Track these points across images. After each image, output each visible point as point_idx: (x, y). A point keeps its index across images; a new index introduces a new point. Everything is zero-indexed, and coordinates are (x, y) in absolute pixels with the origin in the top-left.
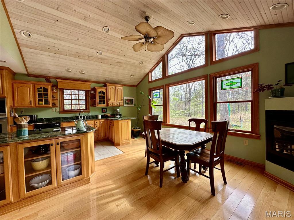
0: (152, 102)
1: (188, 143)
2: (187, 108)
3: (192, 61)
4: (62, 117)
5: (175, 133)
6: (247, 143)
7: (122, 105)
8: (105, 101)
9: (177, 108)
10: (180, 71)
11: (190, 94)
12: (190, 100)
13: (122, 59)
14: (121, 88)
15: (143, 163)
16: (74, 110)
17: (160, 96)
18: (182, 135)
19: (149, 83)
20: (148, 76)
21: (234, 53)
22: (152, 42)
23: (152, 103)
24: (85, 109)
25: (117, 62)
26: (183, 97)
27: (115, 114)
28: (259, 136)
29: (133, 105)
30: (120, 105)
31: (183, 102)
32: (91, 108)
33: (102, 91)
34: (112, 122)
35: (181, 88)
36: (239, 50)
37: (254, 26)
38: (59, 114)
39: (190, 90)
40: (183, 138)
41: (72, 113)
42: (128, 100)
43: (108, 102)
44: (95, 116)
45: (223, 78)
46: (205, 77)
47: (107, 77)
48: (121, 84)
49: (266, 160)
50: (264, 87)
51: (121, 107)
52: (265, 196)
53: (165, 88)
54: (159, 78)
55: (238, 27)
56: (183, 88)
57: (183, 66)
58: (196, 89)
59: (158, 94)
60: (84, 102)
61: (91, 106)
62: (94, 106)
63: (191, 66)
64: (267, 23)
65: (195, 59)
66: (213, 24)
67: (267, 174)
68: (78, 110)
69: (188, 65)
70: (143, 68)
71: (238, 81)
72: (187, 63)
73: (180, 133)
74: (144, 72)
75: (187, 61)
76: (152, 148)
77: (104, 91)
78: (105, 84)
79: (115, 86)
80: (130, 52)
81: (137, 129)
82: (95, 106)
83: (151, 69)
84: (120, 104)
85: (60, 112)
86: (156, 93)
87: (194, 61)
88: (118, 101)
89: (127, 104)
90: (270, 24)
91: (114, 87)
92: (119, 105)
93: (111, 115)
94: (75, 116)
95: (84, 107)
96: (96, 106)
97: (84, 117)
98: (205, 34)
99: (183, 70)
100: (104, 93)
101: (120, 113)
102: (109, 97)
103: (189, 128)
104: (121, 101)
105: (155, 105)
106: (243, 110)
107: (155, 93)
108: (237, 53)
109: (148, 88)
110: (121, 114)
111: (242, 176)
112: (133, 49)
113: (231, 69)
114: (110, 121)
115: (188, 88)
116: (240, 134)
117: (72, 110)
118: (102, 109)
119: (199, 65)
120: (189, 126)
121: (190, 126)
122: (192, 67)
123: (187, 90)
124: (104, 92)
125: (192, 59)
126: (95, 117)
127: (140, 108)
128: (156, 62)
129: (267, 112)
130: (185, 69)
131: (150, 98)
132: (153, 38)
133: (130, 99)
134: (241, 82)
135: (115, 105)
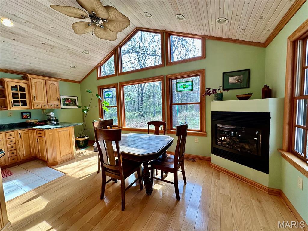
0: (103, 103)
1: (152, 151)
2: (140, 108)
3: (143, 60)
5: (135, 139)
6: (197, 140)
7: (58, 107)
8: (26, 101)
9: (130, 108)
10: (132, 69)
11: (142, 94)
12: (142, 101)
13: (54, 41)
14: (55, 83)
15: (95, 182)
17: (112, 96)
18: (143, 141)
19: (98, 79)
20: (96, 70)
21: (178, 59)
22: (101, 25)
23: (103, 105)
25: (45, 44)
26: (135, 97)
27: (46, 120)
28: (206, 133)
29: (76, 107)
30: (55, 107)
31: (135, 102)
33: (19, 86)
34: (41, 132)
35: (134, 88)
36: (182, 57)
37: (202, 35)
39: (142, 90)
40: (145, 145)
42: (67, 99)
43: (32, 103)
45: (178, 81)
46: (162, 78)
47: (28, 64)
48: (54, 78)
49: (212, 153)
50: (210, 91)
51: (56, 110)
52: (215, 186)
53: (119, 87)
54: (109, 75)
55: (190, 33)
56: (135, 88)
57: (135, 65)
58: (147, 89)
59: (111, 93)
62: (2, 110)
63: (142, 65)
64: (212, 35)
65: (146, 59)
66: (169, 23)
67: (212, 165)
69: (140, 64)
70: (88, 59)
71: (190, 84)
72: (139, 62)
73: (141, 139)
74: (90, 64)
75: (139, 60)
76: (109, 163)
77: (23, 85)
78: (24, 75)
79: (44, 80)
80: (69, 33)
81: (83, 137)
82: (5, 110)
83: (100, 62)
84: (55, 105)
86: (108, 92)
87: (145, 61)
88: (50, 101)
89: (67, 105)
90: (213, 37)
91: (42, 81)
92: (53, 107)
93: (38, 122)
96: (7, 110)
98: (161, 32)
99: (135, 69)
100: (22, 89)
101: (55, 118)
102: (34, 94)
103: (149, 132)
104: (57, 102)
105: (107, 107)
106: (185, 109)
107: (106, 92)
108: (180, 59)
109: (98, 86)
110: (58, 119)
111: (196, 172)
112: (72, 30)
113: (185, 72)
114: (39, 132)
115: (140, 88)
116: (194, 134)
118: (22, 113)
119: (150, 66)
120: (148, 129)
121: (150, 129)
122: (144, 67)
123: (139, 90)
124: (24, 88)
125: (144, 59)
127: (87, 110)
128: (106, 54)
129: (213, 113)
130: (137, 68)
131: (100, 99)
132: (103, 20)
133: (71, 99)
134: (192, 86)
135: (46, 107)
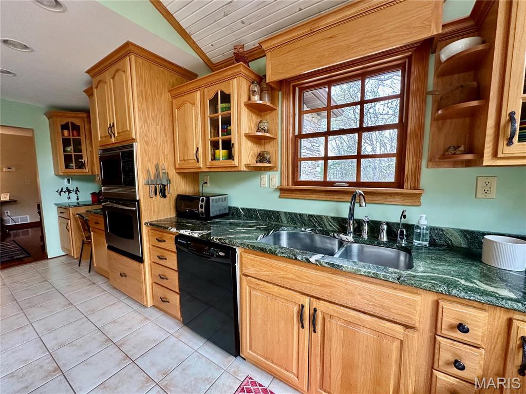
4: (285, 213)
16: (332, 184)
24: (391, 179)
32: (429, 176)
38: (280, 197)
41: (323, 196)
44: (465, 233)
60: (388, 141)
61: (431, 160)
62: (456, 164)
68: (351, 184)
82: (468, 164)
85: (284, 192)
94: (333, 215)
95: (385, 171)
96: (477, 162)
97: (375, 227)
117: (325, 183)
126: (461, 242)
